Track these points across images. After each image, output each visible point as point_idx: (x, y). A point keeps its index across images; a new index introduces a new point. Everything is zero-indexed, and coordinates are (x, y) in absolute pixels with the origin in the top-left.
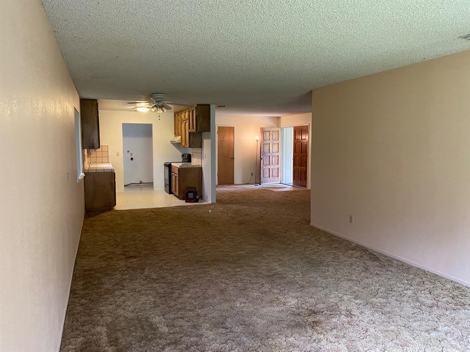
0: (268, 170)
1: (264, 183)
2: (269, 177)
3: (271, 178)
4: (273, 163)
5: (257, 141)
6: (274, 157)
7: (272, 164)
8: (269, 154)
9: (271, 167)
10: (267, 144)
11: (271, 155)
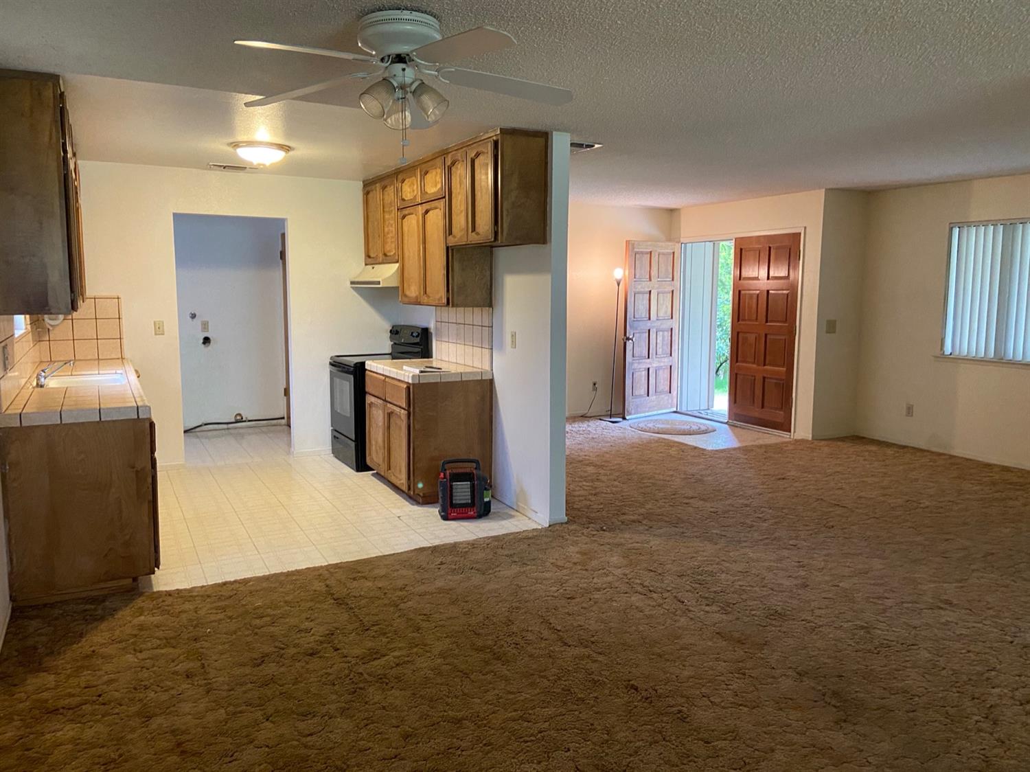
0: (644, 373)
1: (635, 414)
2: (648, 395)
3: (653, 397)
4: (660, 351)
5: (618, 285)
6: (661, 333)
7: (656, 354)
8: (649, 324)
9: (653, 364)
10: (643, 293)
11: (654, 327)
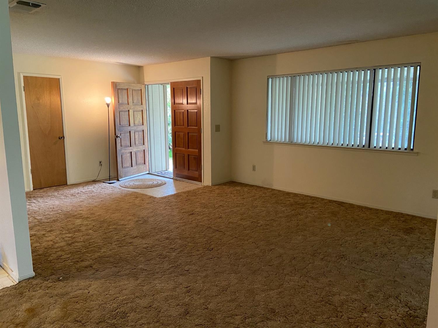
0: (129, 155)
1: (124, 177)
2: (132, 166)
3: (135, 167)
4: (137, 142)
5: (108, 107)
6: (137, 133)
7: (135, 144)
8: (129, 129)
9: (134, 149)
10: (125, 111)
11: (132, 130)
